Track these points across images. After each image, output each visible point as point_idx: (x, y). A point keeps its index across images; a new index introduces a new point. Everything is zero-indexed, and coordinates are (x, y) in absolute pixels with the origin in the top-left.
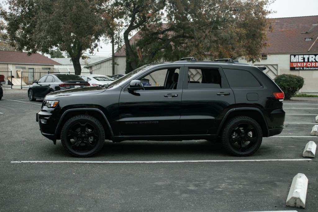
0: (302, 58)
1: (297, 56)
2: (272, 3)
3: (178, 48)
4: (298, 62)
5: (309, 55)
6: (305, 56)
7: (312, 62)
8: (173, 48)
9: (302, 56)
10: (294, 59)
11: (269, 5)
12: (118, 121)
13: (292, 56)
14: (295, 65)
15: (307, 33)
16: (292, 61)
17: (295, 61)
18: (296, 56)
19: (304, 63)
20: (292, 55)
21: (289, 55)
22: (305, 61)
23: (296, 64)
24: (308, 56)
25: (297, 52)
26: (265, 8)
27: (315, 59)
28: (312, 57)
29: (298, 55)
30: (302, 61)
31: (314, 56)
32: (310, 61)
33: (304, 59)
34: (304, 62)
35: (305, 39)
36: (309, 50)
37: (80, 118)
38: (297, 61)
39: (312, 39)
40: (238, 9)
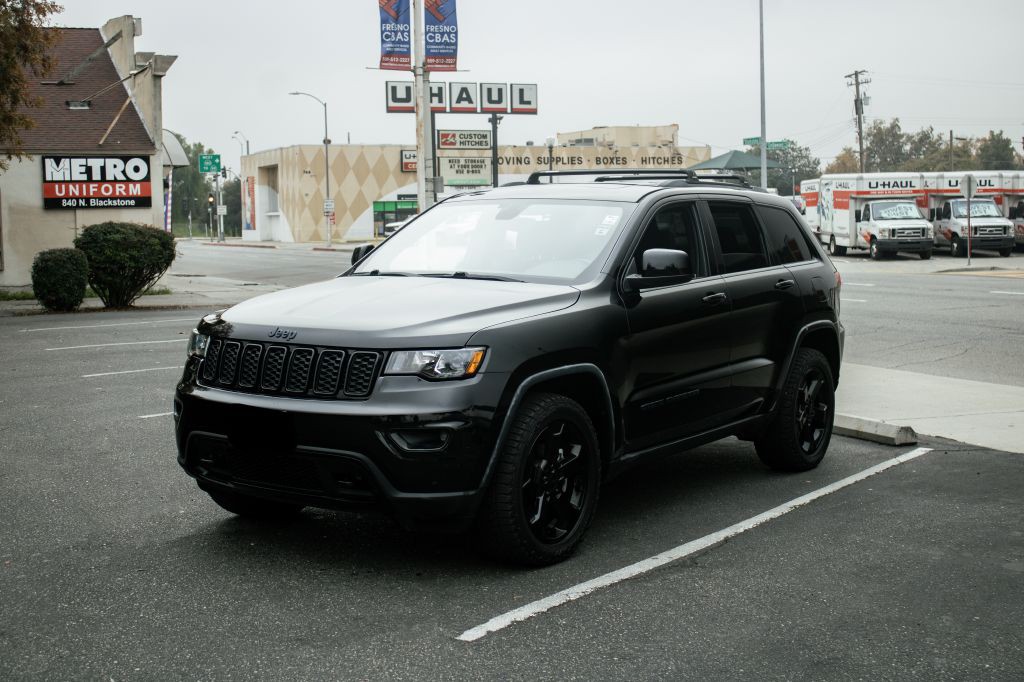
0: (83, 169)
1: (65, 162)
4: (71, 181)
5: (105, 157)
6: (92, 162)
7: (116, 181)
9: (83, 161)
10: (54, 172)
13: (47, 160)
14: (60, 191)
15: (62, 83)
16: (48, 178)
17: (58, 177)
18: (63, 160)
19: (91, 186)
20: (50, 157)
21: (37, 159)
22: (94, 178)
23: (63, 186)
24: (100, 162)
25: (65, 146)
27: (124, 172)
28: (115, 166)
29: (70, 157)
30: (84, 177)
31: (119, 163)
32: (109, 177)
33: (89, 170)
34: (90, 180)
35: (68, 104)
36: (101, 143)
38: (68, 178)
39: (90, 104)
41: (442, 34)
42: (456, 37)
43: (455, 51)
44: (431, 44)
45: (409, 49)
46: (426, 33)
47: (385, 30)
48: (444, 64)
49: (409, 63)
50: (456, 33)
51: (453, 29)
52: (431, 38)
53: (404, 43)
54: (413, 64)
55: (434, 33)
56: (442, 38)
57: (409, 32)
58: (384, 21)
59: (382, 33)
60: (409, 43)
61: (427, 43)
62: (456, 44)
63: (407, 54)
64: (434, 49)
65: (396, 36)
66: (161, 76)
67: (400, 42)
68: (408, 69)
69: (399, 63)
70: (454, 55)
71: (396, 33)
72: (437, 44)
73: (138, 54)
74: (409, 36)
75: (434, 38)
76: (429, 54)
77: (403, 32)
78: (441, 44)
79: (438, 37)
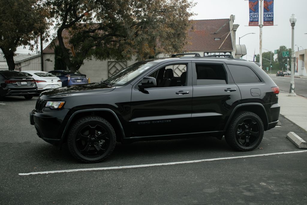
2: (194, 7)
3: (108, 46)
5: (220, 52)
8: (103, 45)
9: (214, 53)
11: (191, 8)
12: (130, 121)
13: (205, 53)
15: (215, 33)
20: (206, 52)
21: (203, 53)
25: (210, 49)
26: (188, 10)
29: (211, 52)
31: (223, 54)
35: (215, 39)
36: (219, 48)
37: (90, 120)
39: (220, 38)
40: (166, 11)
41: (269, 15)
42: (273, 15)
43: (273, 19)
44: (265, 18)
45: (258, 20)
46: (264, 15)
47: (251, 15)
48: (270, 23)
49: (258, 24)
50: (273, 14)
51: (272, 13)
52: (265, 16)
53: (257, 18)
54: (259, 24)
55: (266, 15)
56: (269, 16)
57: (258, 15)
58: (250, 12)
59: (250, 16)
60: (258, 18)
61: (264, 18)
62: (273, 17)
63: (258, 21)
64: (266, 19)
65: (254, 16)
66: (236, 31)
67: (255, 18)
68: (258, 26)
69: (255, 24)
70: (272, 21)
71: (254, 15)
72: (267, 18)
73: (234, 25)
74: (258, 16)
75: (266, 16)
76: (264, 21)
77: (256, 15)
78: (268, 18)
79: (267, 16)
